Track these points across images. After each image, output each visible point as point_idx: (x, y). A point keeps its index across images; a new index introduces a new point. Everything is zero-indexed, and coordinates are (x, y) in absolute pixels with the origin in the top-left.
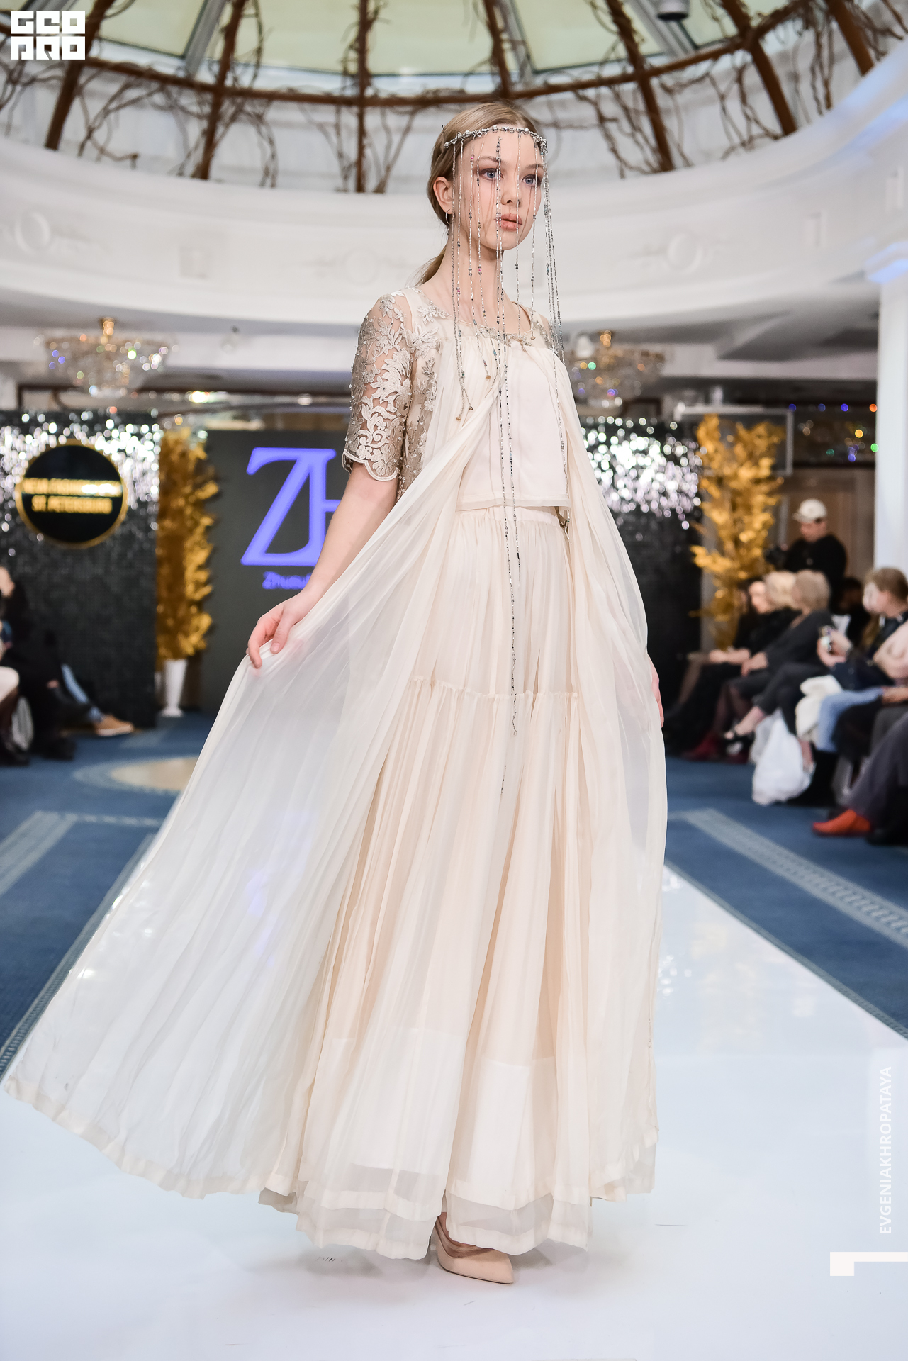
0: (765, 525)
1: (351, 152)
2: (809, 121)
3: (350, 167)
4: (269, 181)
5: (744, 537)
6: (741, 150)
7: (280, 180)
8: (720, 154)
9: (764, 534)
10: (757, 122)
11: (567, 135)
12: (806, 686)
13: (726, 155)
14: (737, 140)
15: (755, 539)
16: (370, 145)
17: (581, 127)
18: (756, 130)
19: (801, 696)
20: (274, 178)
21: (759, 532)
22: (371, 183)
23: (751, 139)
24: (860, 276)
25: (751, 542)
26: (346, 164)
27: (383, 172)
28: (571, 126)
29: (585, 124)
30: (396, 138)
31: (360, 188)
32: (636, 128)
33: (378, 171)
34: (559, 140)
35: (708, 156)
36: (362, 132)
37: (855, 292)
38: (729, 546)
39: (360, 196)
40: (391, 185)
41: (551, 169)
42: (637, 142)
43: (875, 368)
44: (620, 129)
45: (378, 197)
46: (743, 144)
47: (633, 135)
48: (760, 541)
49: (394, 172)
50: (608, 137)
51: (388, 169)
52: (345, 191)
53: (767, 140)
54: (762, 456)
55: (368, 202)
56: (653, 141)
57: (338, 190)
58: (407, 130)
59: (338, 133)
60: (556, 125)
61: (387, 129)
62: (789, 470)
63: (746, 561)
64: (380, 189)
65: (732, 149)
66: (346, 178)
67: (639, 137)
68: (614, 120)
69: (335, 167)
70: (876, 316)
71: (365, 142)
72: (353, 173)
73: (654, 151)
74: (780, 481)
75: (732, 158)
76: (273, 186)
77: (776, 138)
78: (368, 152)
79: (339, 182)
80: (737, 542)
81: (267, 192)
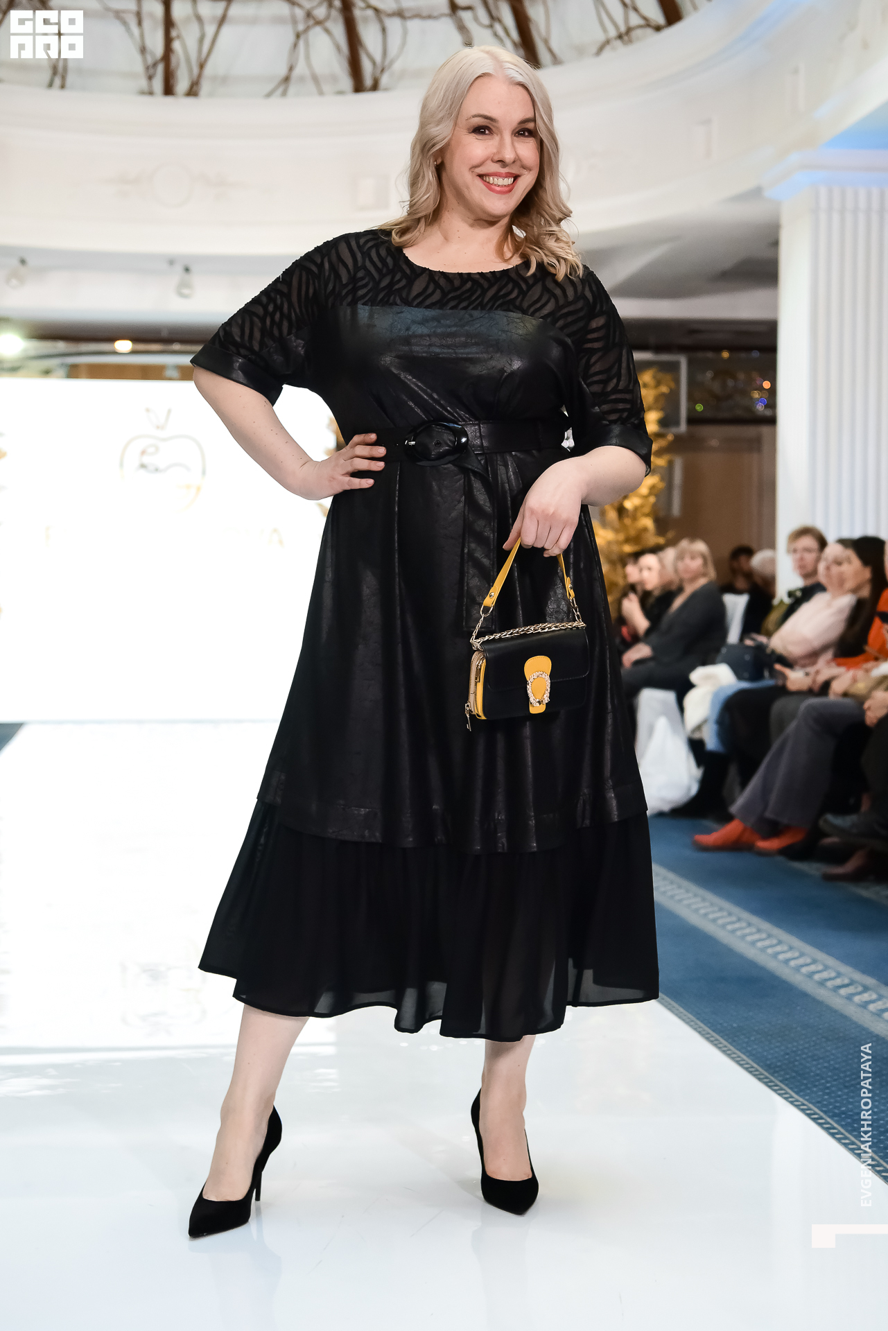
0: (652, 488)
1: (156, 44)
2: (695, 8)
3: (155, 65)
4: (58, 81)
5: (628, 504)
6: (618, 43)
7: (70, 79)
8: (594, 50)
9: (652, 499)
10: (636, 9)
11: (413, 25)
12: (697, 675)
13: (601, 49)
14: (613, 33)
15: (642, 506)
16: (178, 37)
17: (430, 17)
18: (635, 20)
19: (690, 686)
20: (64, 78)
21: (646, 497)
22: (182, 84)
23: (629, 30)
24: (757, 193)
25: (636, 509)
26: (150, 61)
27: (196, 70)
28: (418, 16)
29: (435, 14)
30: (210, 30)
31: (168, 90)
32: (494, 18)
33: (190, 70)
34: (405, 32)
35: (580, 51)
36: (169, 23)
37: (752, 213)
38: (612, 515)
39: (169, 99)
40: (205, 87)
41: (397, 66)
42: (496, 35)
43: (775, 306)
44: (476, 19)
45: (191, 100)
46: (620, 37)
47: (491, 26)
48: (647, 510)
49: (208, 70)
50: (462, 28)
51: (202, 66)
52: (151, 93)
53: (649, 31)
54: (650, 409)
55: (179, 106)
56: (515, 34)
57: (142, 93)
58: (222, 20)
59: (140, 23)
60: (400, 14)
61: (199, 19)
62: (683, 427)
63: (632, 533)
64: (193, 92)
65: (608, 42)
66: (150, 78)
67: (498, 27)
68: (469, 8)
69: (138, 66)
70: (775, 244)
71: (174, 33)
72: (160, 69)
73: (515, 44)
74: (670, 437)
75: (607, 53)
76: (63, 87)
77: (658, 29)
78: (176, 45)
79: (143, 83)
80: (621, 511)
81: (55, 92)
